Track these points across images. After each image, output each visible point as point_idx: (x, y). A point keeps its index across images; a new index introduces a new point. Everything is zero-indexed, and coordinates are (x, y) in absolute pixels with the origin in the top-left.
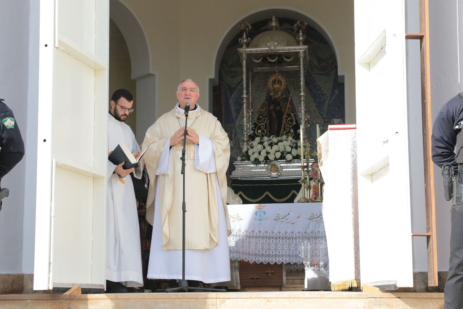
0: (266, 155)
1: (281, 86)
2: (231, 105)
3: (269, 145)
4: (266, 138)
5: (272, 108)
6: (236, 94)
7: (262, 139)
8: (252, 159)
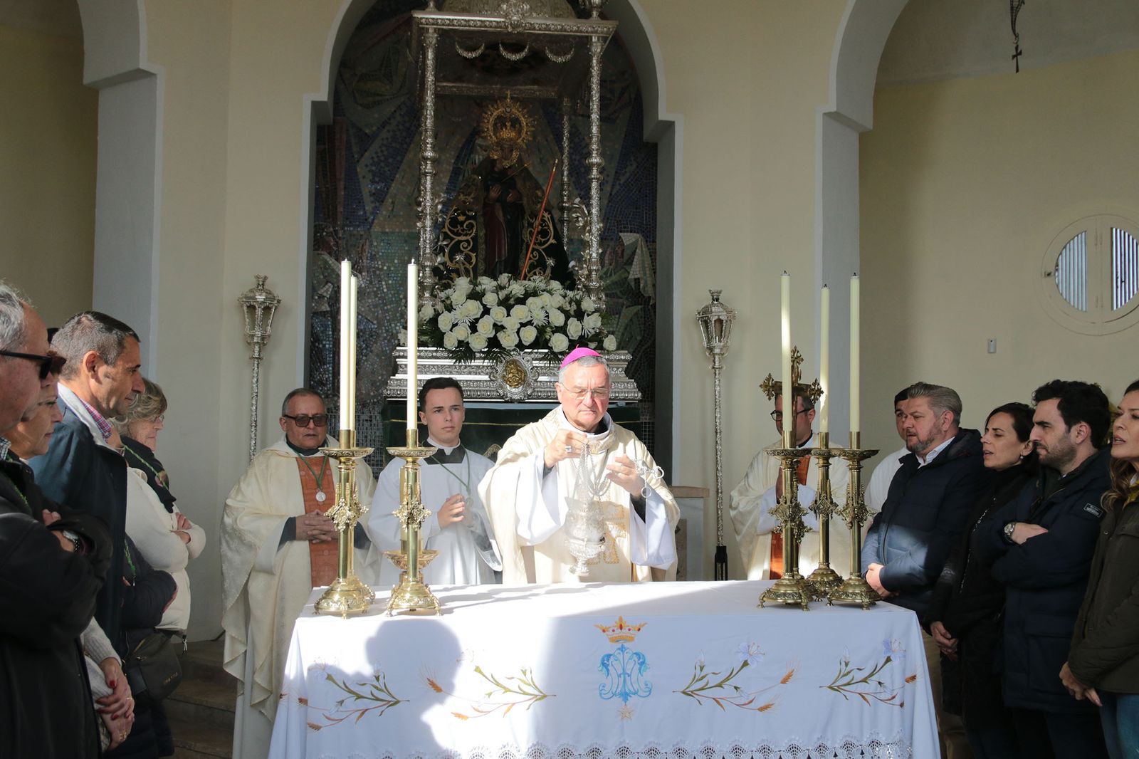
0: (494, 333)
1: (519, 133)
2: (361, 180)
3: (500, 303)
4: (486, 283)
5: (494, 194)
6: (376, 153)
7: (474, 282)
8: (450, 342)
